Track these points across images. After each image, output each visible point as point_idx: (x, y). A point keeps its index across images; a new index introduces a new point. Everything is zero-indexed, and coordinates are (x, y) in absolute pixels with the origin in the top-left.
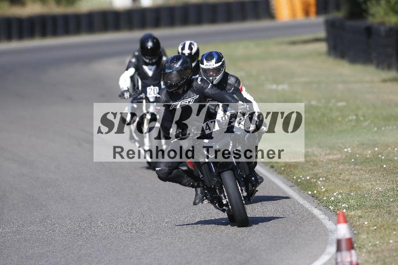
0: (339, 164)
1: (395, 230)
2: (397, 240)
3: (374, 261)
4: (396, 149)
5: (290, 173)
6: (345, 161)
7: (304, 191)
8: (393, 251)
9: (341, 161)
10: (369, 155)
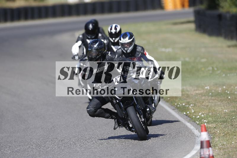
0: (202, 96)
1: (235, 135)
2: (236, 142)
3: (223, 154)
4: (236, 87)
5: (173, 101)
6: (206, 94)
7: (182, 112)
8: (234, 148)
9: (203, 94)
10: (220, 90)
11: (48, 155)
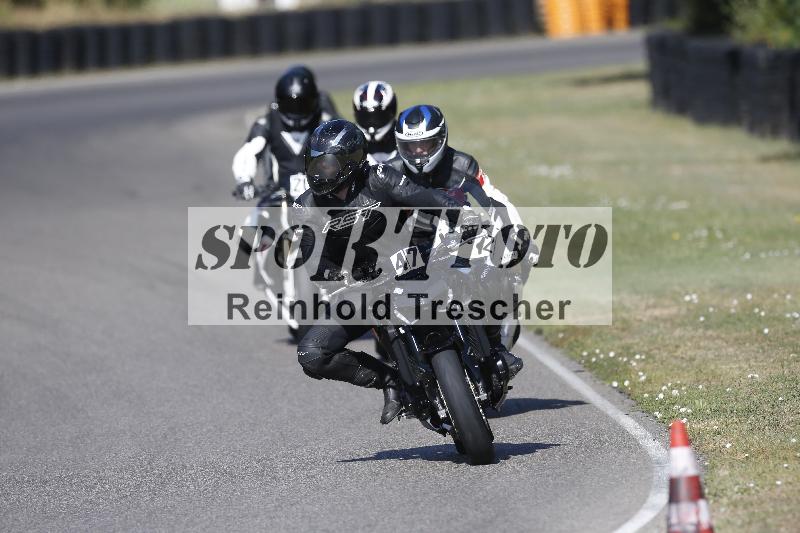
0: (674, 326)
1: (786, 459)
2: (789, 480)
3: (743, 521)
4: (788, 297)
5: (575, 344)
6: (686, 321)
7: (604, 380)
8: (782, 501)
9: (678, 321)
10: (735, 308)
11: (153, 525)
